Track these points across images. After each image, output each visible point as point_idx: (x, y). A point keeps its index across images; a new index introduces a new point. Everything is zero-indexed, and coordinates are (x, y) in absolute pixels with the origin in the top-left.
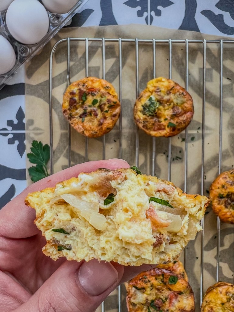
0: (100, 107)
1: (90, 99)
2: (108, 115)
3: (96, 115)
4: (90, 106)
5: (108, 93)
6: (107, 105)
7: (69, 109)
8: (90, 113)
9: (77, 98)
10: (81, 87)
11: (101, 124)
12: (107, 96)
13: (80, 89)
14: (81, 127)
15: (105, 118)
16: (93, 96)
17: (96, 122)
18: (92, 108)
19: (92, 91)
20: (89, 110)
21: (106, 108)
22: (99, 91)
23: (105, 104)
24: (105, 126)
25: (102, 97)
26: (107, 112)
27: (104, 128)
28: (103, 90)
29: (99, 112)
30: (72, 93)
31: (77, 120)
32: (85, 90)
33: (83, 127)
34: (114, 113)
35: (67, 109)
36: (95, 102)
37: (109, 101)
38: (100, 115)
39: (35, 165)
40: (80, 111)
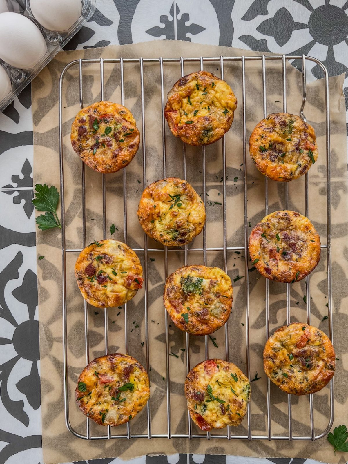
0: (115, 136)
1: (103, 126)
2: (124, 145)
3: (110, 146)
4: (102, 136)
5: (124, 119)
6: (123, 133)
7: (78, 140)
8: (103, 144)
9: (87, 127)
10: (91, 113)
11: (115, 156)
12: (122, 123)
13: (90, 116)
14: (92, 160)
15: (120, 149)
16: (106, 123)
17: (110, 154)
18: (106, 138)
19: (104, 117)
20: (101, 139)
21: (122, 137)
22: (113, 116)
23: (120, 133)
24: (120, 159)
25: (117, 124)
26: (122, 141)
27: (119, 161)
28: (117, 116)
29: (113, 142)
30: (82, 121)
31: (88, 152)
32: (96, 116)
33: (95, 159)
34: (131, 143)
35: (76, 140)
36: (108, 130)
37: (124, 128)
38: (114, 146)
39: (44, 213)
40: (91, 142)
